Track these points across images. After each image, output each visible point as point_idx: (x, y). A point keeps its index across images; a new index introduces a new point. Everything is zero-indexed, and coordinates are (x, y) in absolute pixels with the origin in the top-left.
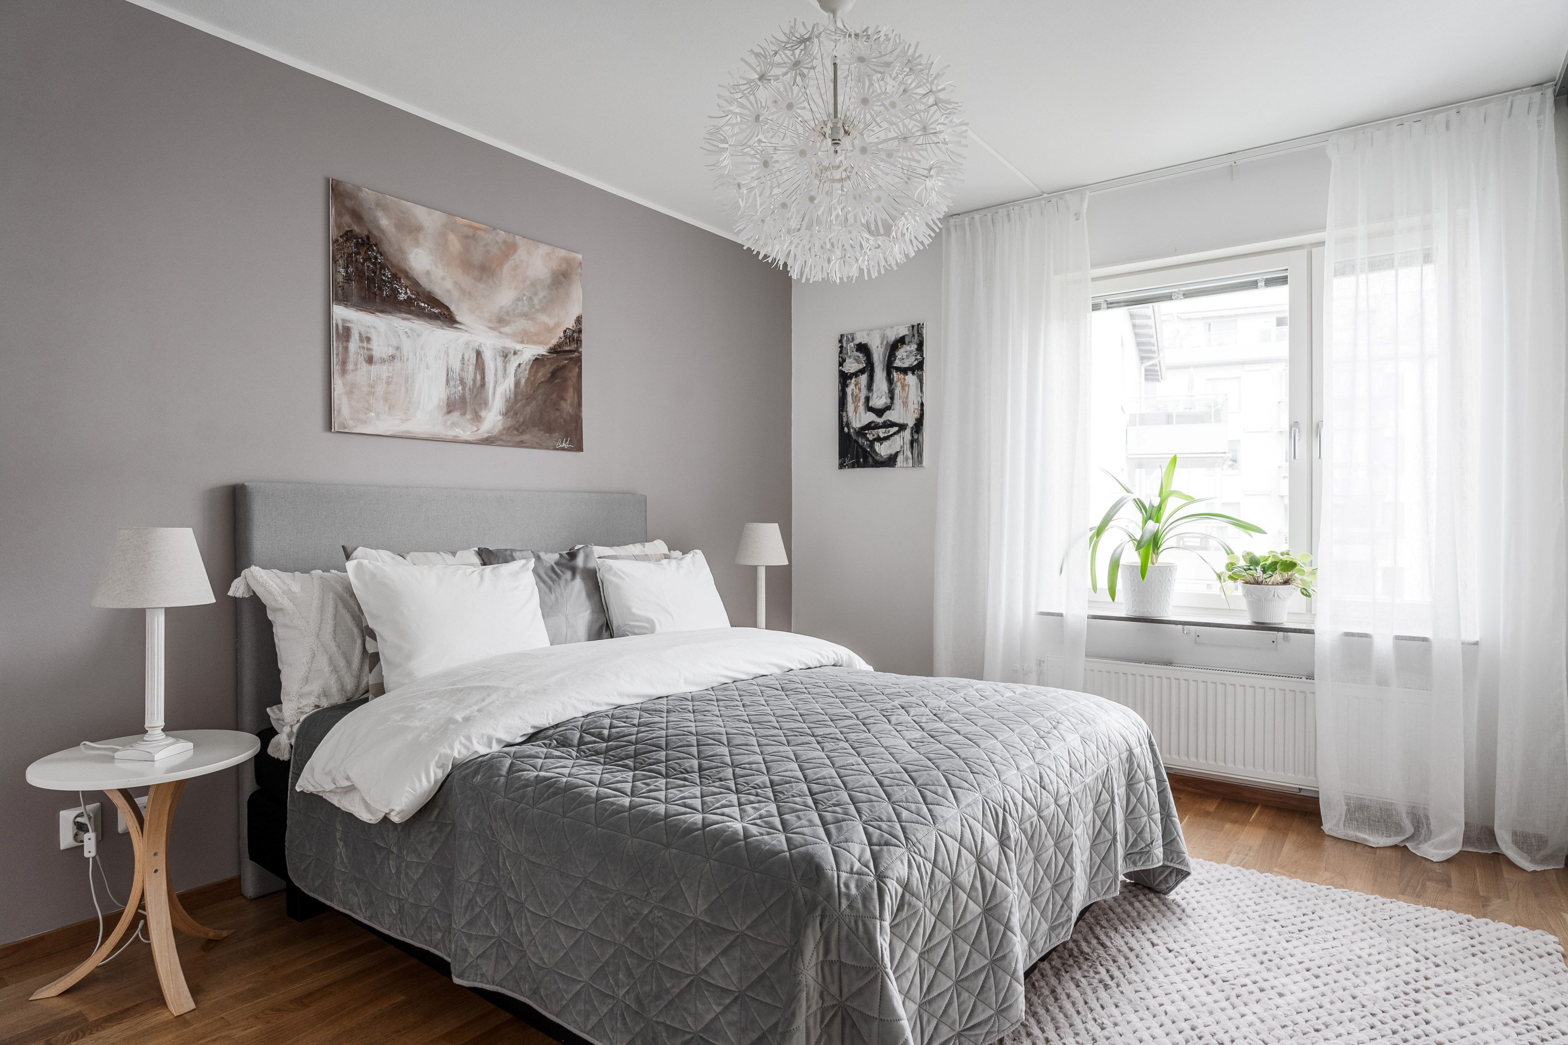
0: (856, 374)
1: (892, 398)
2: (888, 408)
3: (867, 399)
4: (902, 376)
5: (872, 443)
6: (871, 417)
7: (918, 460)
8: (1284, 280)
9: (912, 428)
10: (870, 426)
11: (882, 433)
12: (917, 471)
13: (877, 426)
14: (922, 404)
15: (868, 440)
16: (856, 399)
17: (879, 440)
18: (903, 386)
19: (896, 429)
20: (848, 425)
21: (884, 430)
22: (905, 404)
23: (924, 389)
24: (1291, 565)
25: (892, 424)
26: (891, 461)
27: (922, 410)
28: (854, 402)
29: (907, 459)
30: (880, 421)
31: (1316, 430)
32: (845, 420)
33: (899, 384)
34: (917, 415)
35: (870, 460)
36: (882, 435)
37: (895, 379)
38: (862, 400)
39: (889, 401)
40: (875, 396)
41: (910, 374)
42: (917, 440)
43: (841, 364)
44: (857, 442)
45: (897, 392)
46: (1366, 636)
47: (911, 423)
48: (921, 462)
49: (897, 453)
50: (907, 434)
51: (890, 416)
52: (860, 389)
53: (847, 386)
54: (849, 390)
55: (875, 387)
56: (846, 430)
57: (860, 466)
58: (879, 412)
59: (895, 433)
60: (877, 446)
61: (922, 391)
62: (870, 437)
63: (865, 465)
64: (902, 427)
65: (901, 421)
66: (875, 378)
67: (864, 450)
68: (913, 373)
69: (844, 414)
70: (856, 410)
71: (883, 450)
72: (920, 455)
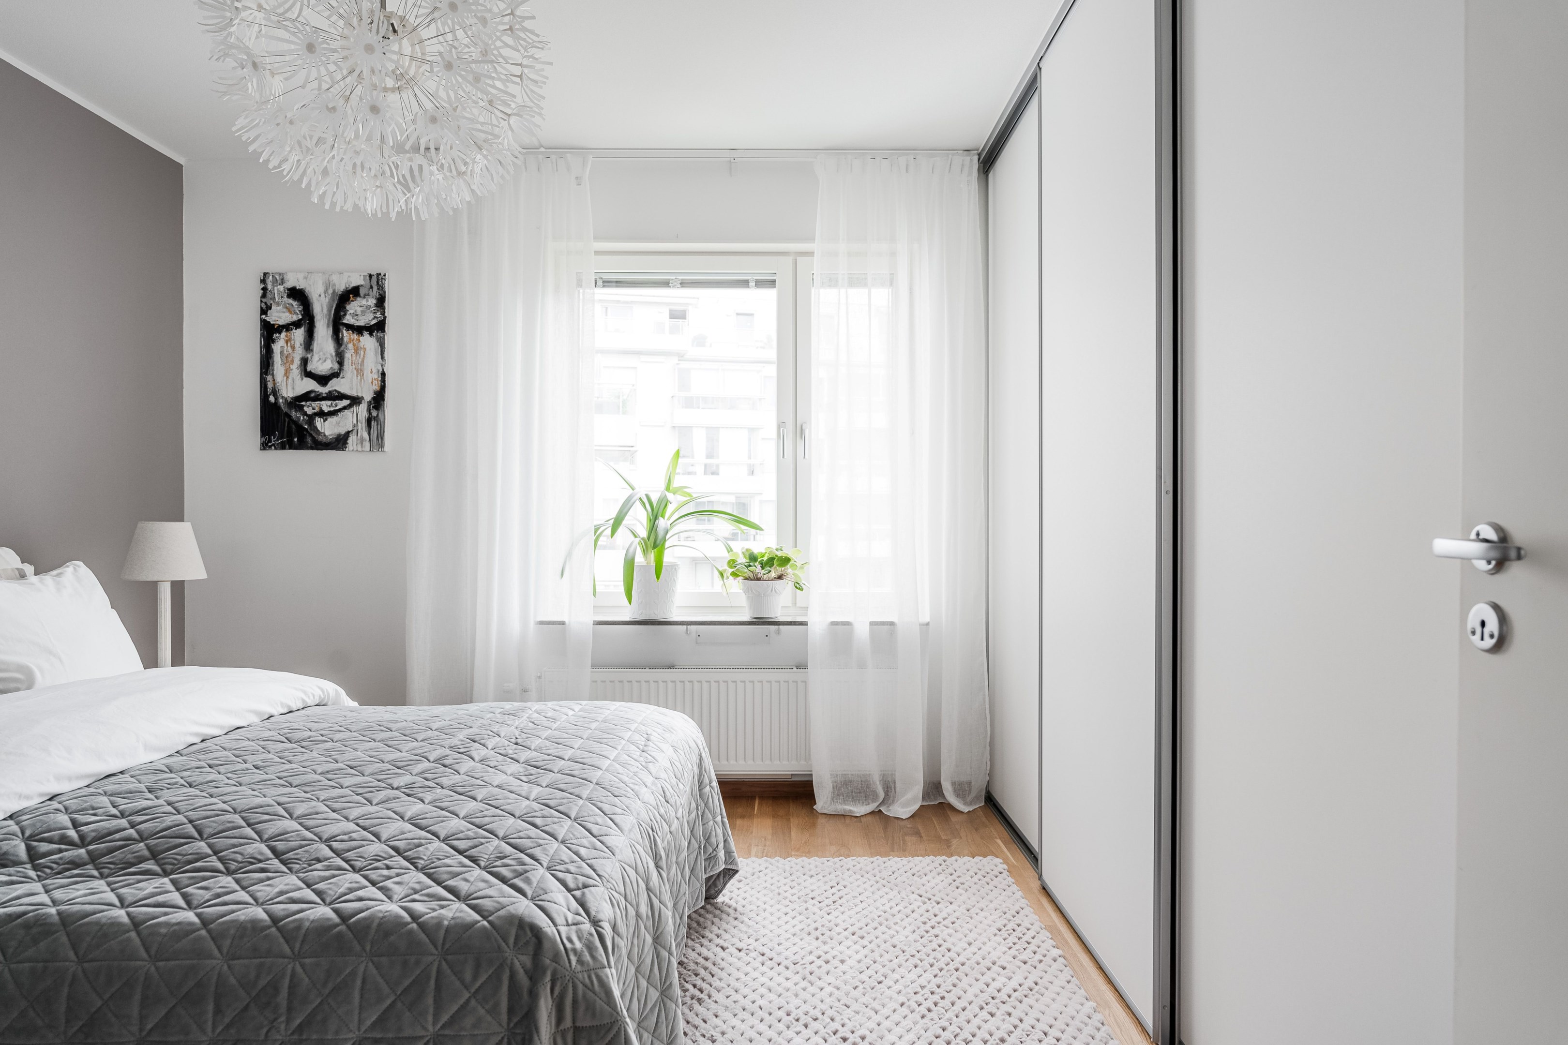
0: (287, 327)
1: (341, 363)
2: (335, 375)
3: (305, 362)
4: (355, 336)
5: (311, 418)
6: (310, 385)
7: (378, 442)
8: (772, 283)
9: (369, 403)
10: (307, 397)
11: (326, 406)
12: (376, 456)
13: (319, 398)
14: (383, 374)
15: (305, 414)
16: (287, 360)
17: (322, 414)
18: (357, 350)
19: (346, 402)
20: (275, 392)
21: (329, 403)
22: (360, 371)
23: (386, 355)
24: (785, 561)
25: (341, 396)
26: (339, 443)
27: (383, 381)
28: (284, 364)
29: (362, 441)
30: (324, 390)
31: (800, 432)
32: (270, 385)
33: (350, 346)
34: (376, 387)
35: (309, 440)
36: (326, 409)
37: (345, 339)
38: (297, 362)
39: (336, 366)
40: (316, 358)
41: (366, 334)
42: (376, 418)
43: (264, 312)
44: (290, 417)
45: (348, 355)
46: (848, 624)
47: (368, 396)
48: (381, 446)
49: (348, 434)
50: (362, 410)
51: (335, 385)
52: (293, 348)
53: (273, 341)
54: (276, 348)
55: (316, 346)
56: (272, 399)
57: (292, 447)
58: (323, 380)
59: (345, 408)
60: (319, 422)
61: (383, 357)
62: (309, 411)
63: (301, 445)
64: (355, 401)
65: (354, 393)
66: (315, 335)
67: (300, 427)
68: (371, 334)
69: (269, 378)
70: (287, 374)
71: (328, 428)
72: (381, 436)
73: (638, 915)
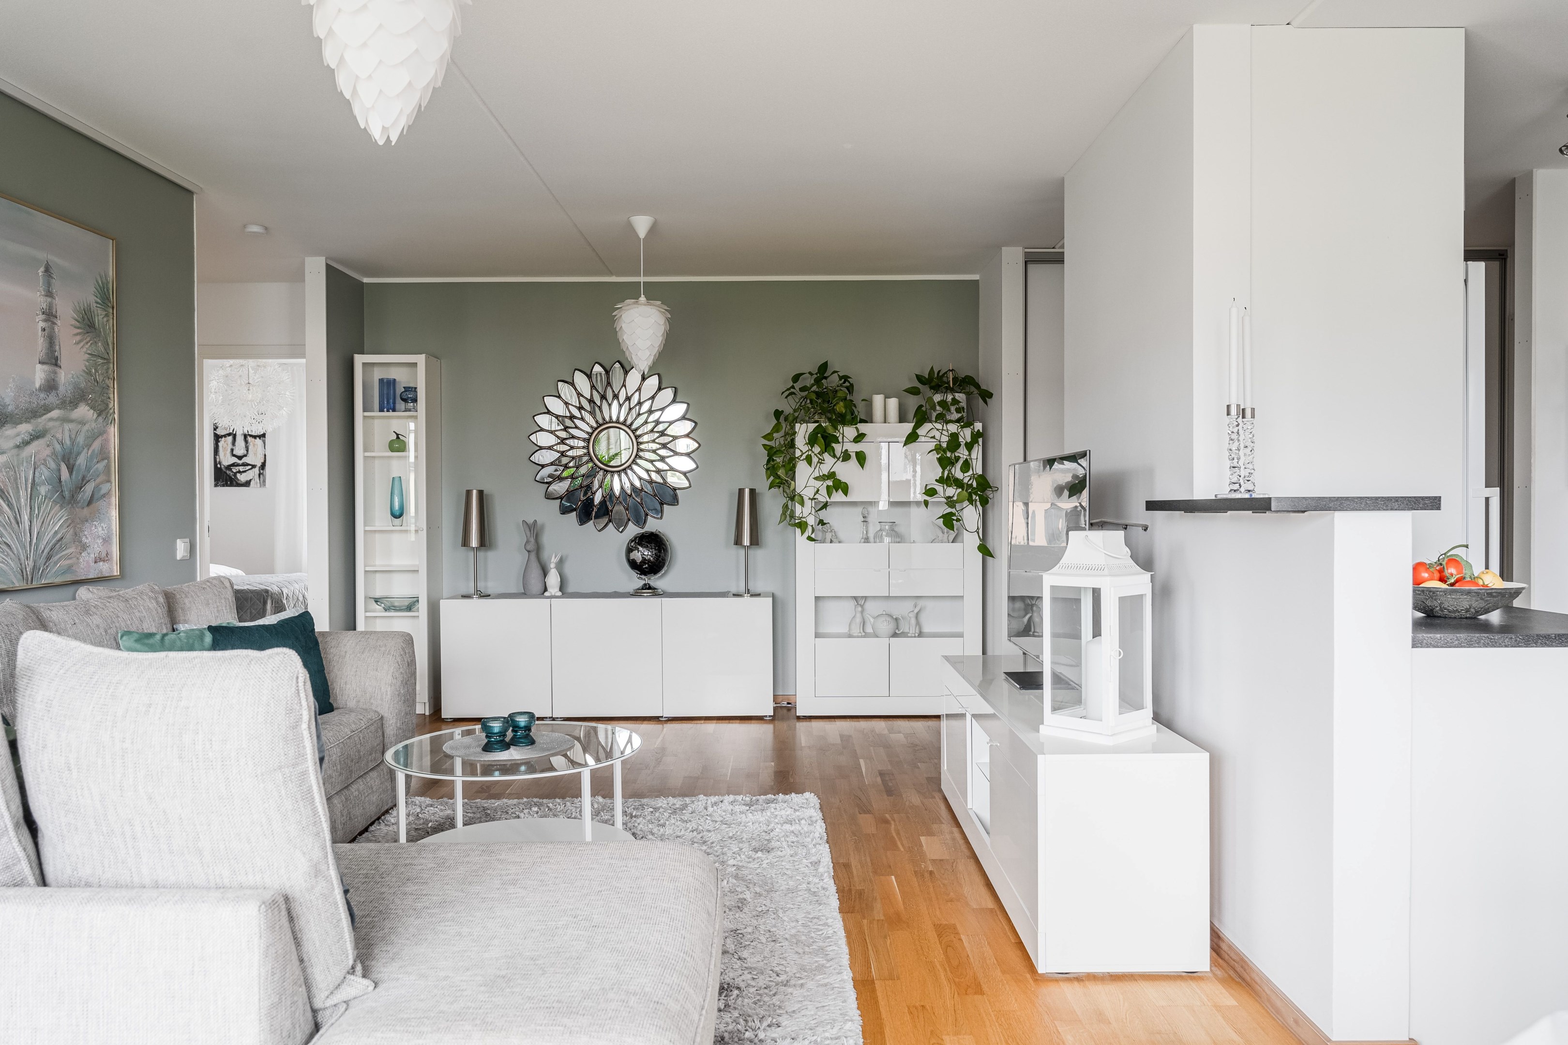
0: (225, 436)
1: (247, 451)
2: (245, 456)
3: (232, 450)
4: (253, 439)
5: (235, 474)
6: (235, 460)
7: (263, 483)
9: (260, 467)
10: (233, 465)
11: (241, 469)
12: (263, 489)
13: (238, 465)
14: (265, 455)
15: (233, 472)
16: (225, 449)
17: (239, 472)
18: (254, 445)
19: (250, 467)
20: (220, 463)
21: (243, 467)
22: (255, 454)
23: (266, 447)
25: (248, 465)
26: (247, 484)
27: (265, 458)
28: (223, 451)
29: (257, 483)
30: (240, 462)
32: (218, 460)
33: (251, 443)
34: (263, 461)
35: (234, 483)
36: (241, 470)
37: (249, 441)
38: (229, 450)
39: (246, 452)
40: (237, 448)
41: (258, 438)
42: (262, 474)
43: (215, 429)
44: (226, 473)
45: (250, 448)
47: (259, 464)
48: (265, 485)
49: (251, 480)
50: (256, 470)
51: (244, 460)
52: (227, 444)
53: (219, 442)
54: (220, 444)
55: (237, 443)
56: (219, 466)
57: (227, 486)
58: (240, 458)
59: (249, 469)
60: (238, 475)
61: (265, 448)
62: (234, 471)
63: (231, 485)
64: (254, 466)
65: (253, 464)
66: (237, 439)
67: (230, 477)
68: (260, 439)
69: (217, 457)
70: (225, 455)
71: (242, 478)
72: (264, 481)
73: (298, 599)
